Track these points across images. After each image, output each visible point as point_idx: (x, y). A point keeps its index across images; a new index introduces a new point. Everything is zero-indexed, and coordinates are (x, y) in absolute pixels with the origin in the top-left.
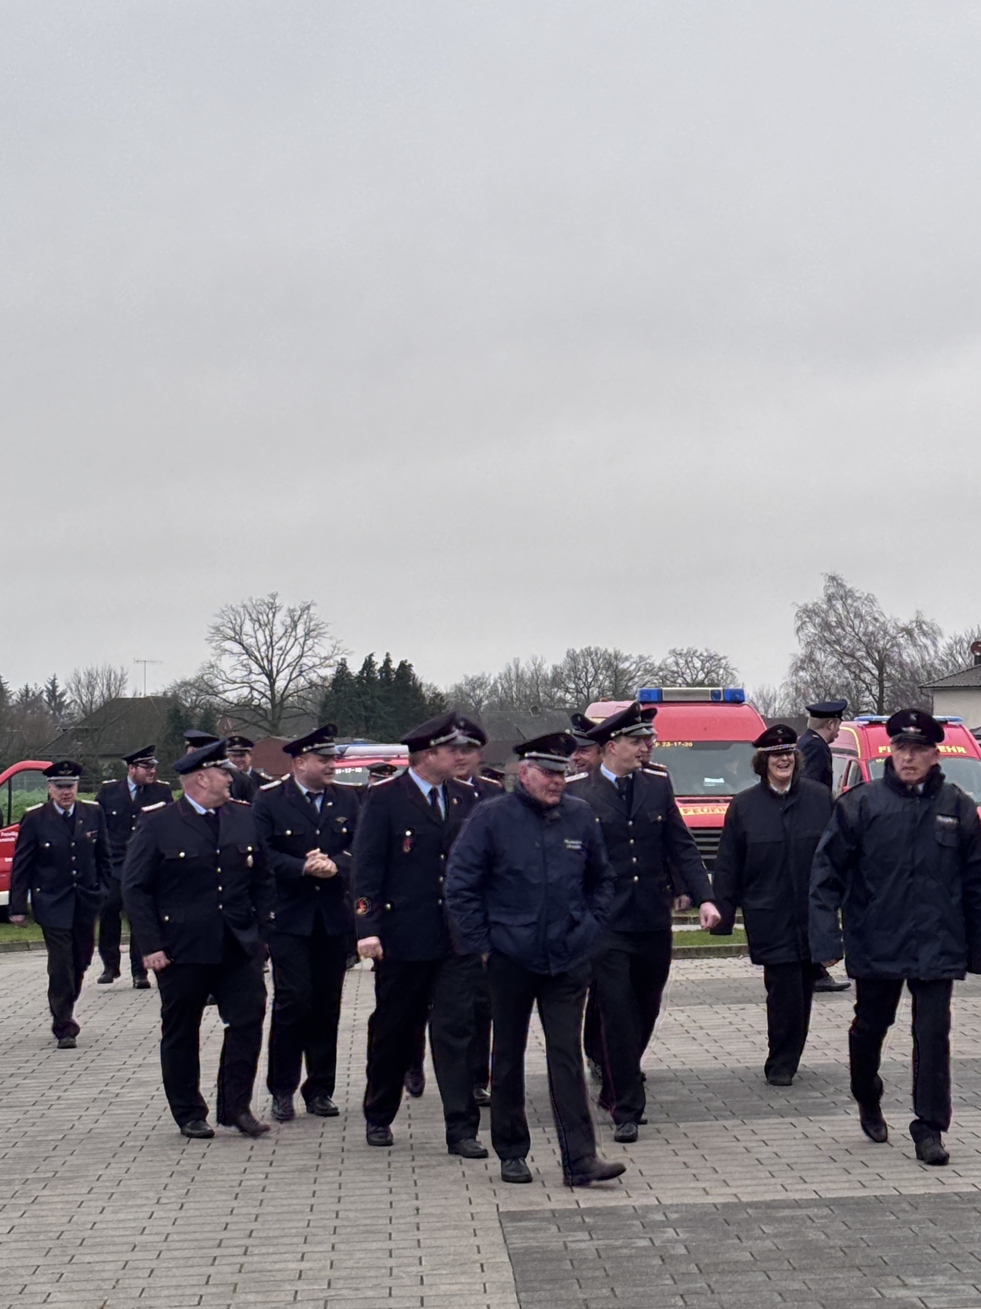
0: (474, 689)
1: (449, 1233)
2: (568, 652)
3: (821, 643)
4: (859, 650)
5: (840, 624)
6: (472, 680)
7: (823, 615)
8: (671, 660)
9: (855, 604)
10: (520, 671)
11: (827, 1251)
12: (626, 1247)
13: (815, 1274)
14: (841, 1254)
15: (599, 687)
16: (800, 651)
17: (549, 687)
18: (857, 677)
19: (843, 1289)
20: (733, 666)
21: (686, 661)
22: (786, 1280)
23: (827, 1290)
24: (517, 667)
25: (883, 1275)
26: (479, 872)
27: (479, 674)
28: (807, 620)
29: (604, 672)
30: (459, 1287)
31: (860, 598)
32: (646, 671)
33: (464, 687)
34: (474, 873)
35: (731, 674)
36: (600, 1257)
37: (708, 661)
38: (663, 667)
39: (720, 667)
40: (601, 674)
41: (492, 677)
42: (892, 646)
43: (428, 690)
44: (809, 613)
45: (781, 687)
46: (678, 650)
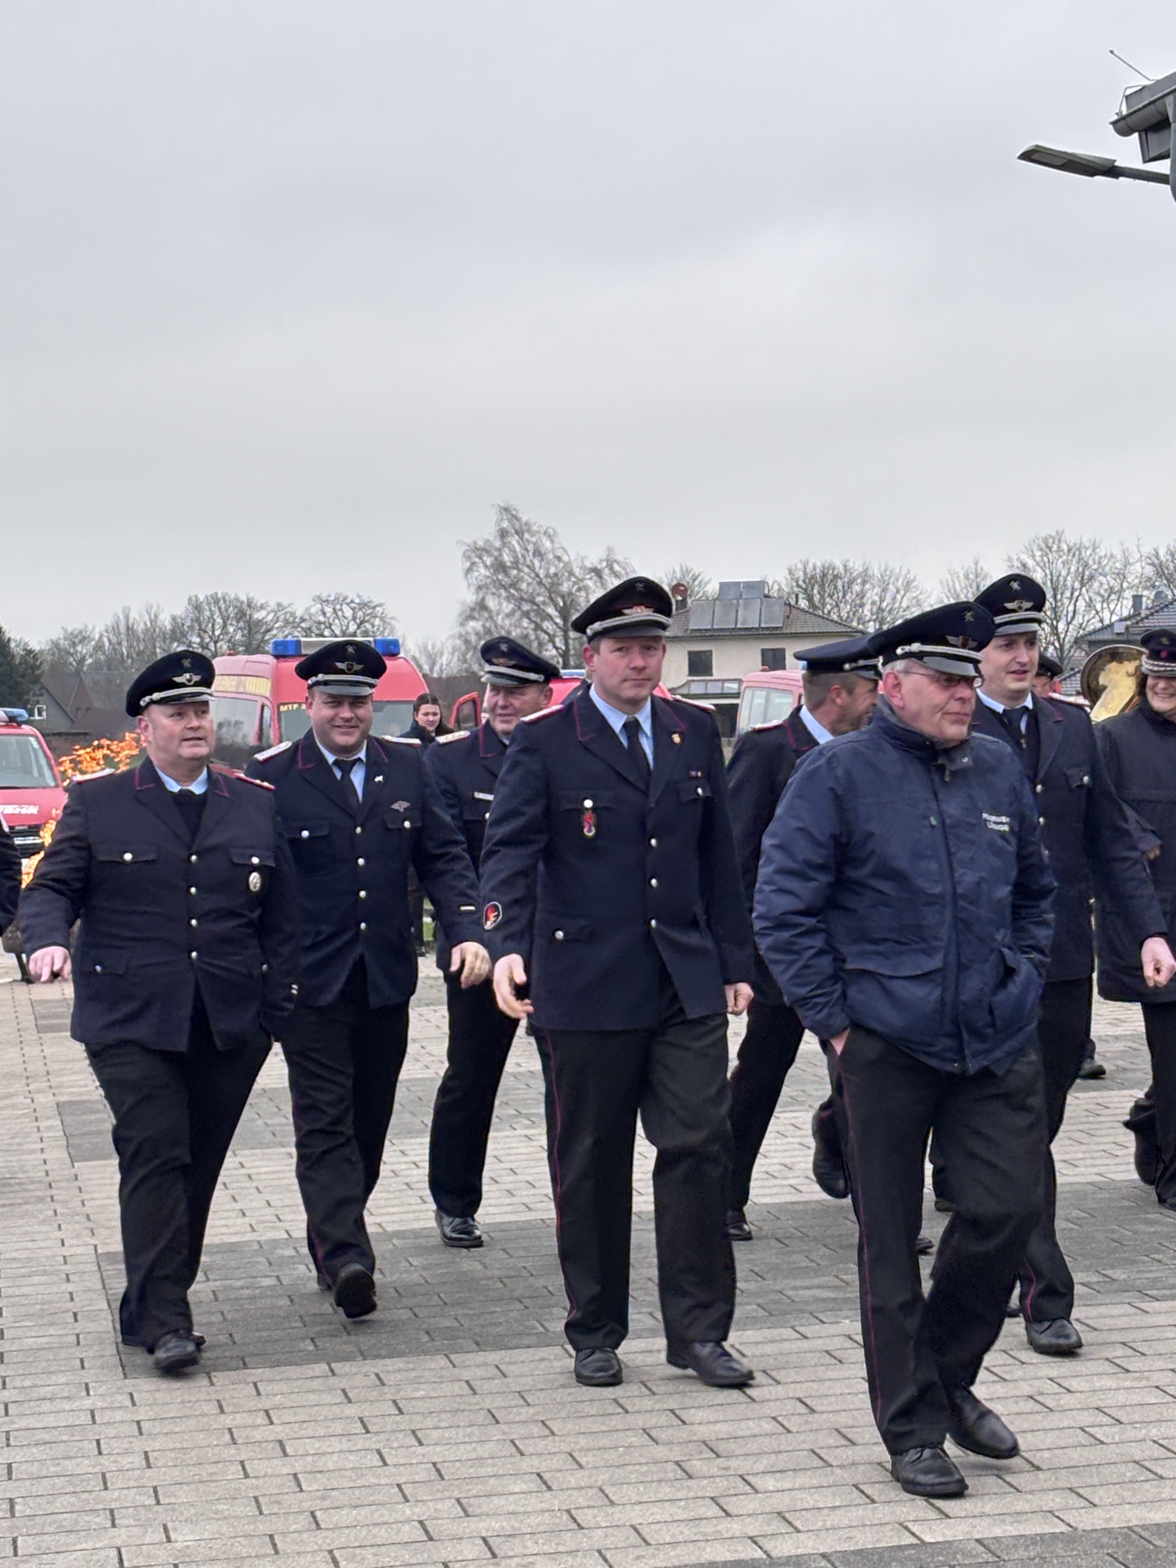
0: (74, 645)
1: (36, 1279)
2: (190, 599)
3: (495, 587)
4: (538, 595)
5: (516, 564)
6: (72, 634)
7: (496, 553)
8: (315, 609)
9: (534, 539)
10: (131, 620)
11: (483, 1282)
12: (248, 1288)
13: (470, 1308)
14: (501, 1285)
15: (229, 641)
16: (471, 598)
17: (168, 642)
18: (538, 627)
19: (500, 1323)
20: (389, 616)
21: (334, 609)
22: (434, 1317)
23: (482, 1326)
24: (127, 618)
25: (548, 1306)
26: (825, 879)
27: (81, 627)
28: (477, 560)
29: (234, 622)
30: (46, 1339)
31: (538, 532)
32: (287, 623)
33: (62, 642)
34: (813, 879)
35: (389, 624)
36: (216, 1299)
37: (361, 609)
38: (306, 617)
39: (376, 617)
40: (231, 625)
41: (97, 631)
42: (579, 590)
43: (18, 646)
44: (479, 551)
45: (448, 639)
46: (324, 596)
